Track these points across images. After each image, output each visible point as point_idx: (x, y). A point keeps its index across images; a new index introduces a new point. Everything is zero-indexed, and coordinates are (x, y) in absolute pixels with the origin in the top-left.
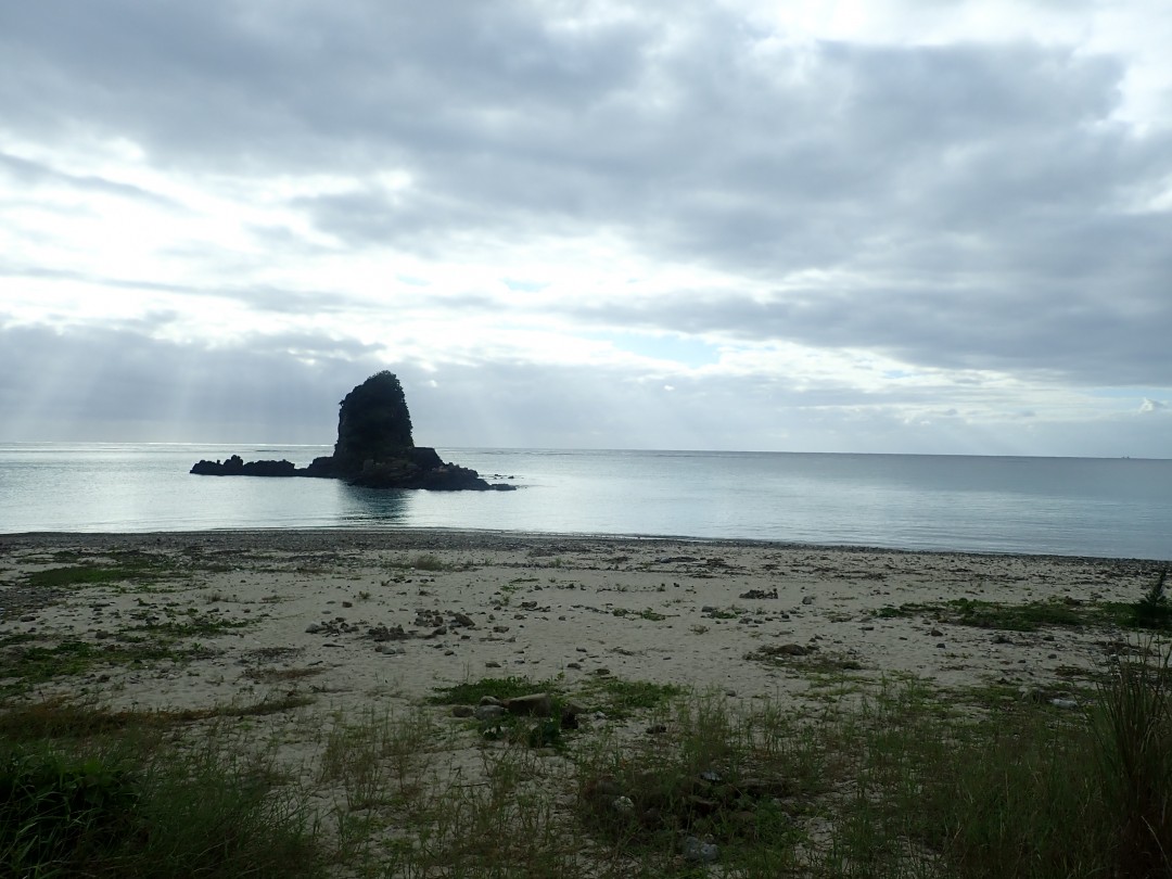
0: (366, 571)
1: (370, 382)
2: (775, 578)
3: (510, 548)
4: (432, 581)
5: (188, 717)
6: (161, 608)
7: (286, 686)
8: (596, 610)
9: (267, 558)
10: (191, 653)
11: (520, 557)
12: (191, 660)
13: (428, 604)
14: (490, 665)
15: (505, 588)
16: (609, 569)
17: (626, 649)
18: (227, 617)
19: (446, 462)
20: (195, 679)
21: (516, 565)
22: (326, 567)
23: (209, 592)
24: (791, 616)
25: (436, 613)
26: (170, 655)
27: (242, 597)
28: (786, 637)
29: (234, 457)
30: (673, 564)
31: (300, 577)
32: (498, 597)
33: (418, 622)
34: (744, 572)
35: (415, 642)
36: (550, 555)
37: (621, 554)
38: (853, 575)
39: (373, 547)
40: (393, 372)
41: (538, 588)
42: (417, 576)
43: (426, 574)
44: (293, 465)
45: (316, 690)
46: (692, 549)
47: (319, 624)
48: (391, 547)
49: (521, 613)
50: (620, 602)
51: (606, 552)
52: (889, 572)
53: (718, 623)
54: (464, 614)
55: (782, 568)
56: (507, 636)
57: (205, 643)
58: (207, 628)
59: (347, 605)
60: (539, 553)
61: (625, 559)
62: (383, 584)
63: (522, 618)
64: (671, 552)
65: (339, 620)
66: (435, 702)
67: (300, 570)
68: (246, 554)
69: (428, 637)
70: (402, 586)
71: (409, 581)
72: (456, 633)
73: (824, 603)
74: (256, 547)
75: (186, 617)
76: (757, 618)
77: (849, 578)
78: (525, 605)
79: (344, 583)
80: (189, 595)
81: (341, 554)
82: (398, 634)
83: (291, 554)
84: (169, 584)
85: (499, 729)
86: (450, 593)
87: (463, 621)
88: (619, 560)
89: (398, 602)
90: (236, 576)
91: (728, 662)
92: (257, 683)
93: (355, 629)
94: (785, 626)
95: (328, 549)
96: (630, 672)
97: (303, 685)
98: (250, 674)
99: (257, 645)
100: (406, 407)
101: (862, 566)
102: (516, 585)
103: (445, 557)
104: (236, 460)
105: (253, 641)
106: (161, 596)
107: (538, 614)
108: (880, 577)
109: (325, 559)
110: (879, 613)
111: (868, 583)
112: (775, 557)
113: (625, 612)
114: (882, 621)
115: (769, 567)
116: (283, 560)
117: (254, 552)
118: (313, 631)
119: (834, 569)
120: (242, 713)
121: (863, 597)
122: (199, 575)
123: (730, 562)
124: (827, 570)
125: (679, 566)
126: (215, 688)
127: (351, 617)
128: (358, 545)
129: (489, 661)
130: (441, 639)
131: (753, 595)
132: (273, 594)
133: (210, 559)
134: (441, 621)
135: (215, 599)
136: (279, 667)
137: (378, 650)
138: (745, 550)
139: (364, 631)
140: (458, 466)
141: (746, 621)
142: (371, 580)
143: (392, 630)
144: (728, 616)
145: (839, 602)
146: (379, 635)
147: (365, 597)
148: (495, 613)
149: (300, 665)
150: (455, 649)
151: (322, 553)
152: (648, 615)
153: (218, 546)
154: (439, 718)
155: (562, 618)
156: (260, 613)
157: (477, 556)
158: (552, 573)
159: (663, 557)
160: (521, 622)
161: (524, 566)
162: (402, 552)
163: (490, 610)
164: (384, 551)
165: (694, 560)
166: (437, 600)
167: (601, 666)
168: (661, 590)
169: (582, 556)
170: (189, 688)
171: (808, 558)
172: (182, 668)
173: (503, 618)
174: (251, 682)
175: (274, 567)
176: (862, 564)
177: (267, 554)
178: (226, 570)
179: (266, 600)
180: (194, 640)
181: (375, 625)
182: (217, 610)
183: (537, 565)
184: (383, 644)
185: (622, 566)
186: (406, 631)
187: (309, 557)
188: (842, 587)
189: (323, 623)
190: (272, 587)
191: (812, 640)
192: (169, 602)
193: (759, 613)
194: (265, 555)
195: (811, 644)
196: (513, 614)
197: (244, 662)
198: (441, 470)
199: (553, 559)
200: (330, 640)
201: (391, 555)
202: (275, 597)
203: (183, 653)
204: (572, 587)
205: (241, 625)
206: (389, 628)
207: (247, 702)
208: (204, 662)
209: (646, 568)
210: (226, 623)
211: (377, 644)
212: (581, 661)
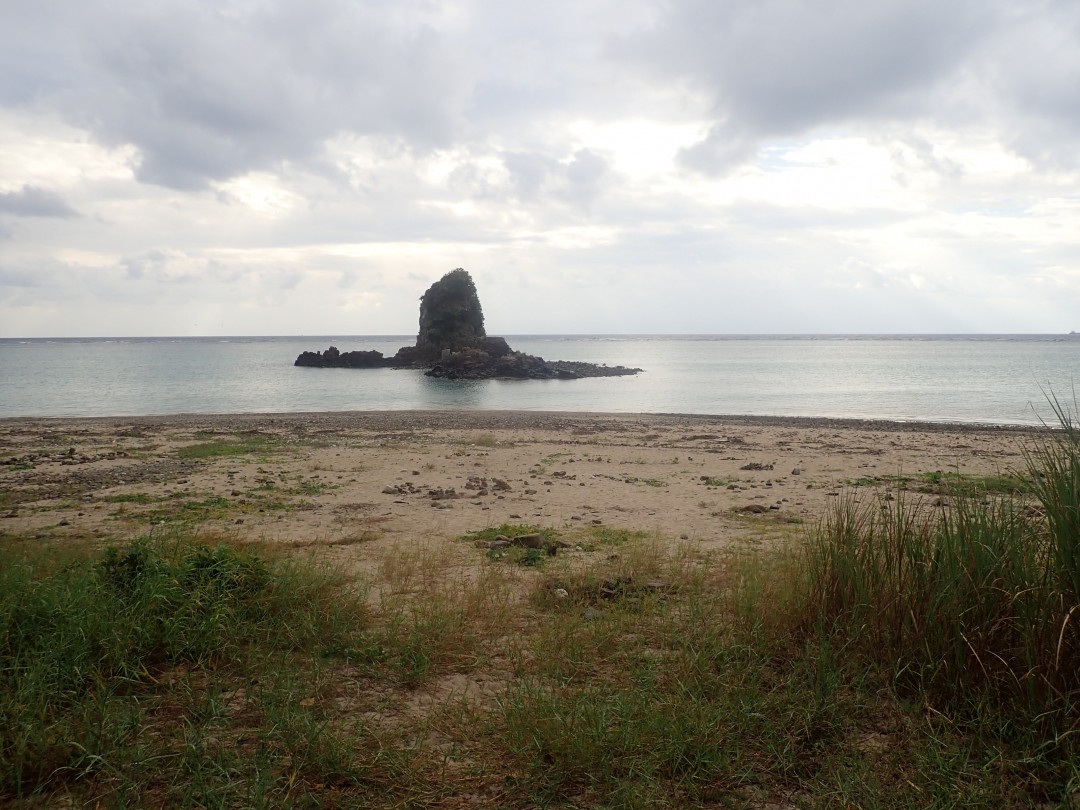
0: (435, 447)
3: (558, 428)
4: (487, 454)
6: (277, 474)
8: (612, 478)
9: (357, 436)
10: (299, 506)
11: (566, 435)
12: (299, 511)
13: (480, 473)
14: (512, 517)
15: (545, 461)
16: (638, 445)
18: (325, 481)
19: (514, 350)
20: (301, 523)
21: (560, 442)
22: (403, 443)
23: (312, 463)
25: (483, 480)
26: (284, 507)
27: (336, 467)
28: (758, 500)
29: (332, 348)
31: (383, 452)
32: (536, 468)
33: (468, 486)
35: (461, 501)
36: (590, 433)
37: (653, 433)
39: (444, 427)
40: (464, 270)
41: (571, 461)
42: (474, 451)
43: (483, 450)
44: (382, 354)
47: (392, 486)
48: (458, 427)
49: (551, 480)
50: (633, 471)
51: (641, 430)
52: (890, 448)
53: (709, 489)
54: (505, 480)
56: (534, 497)
57: (310, 500)
58: (307, 489)
59: (416, 473)
60: (582, 432)
61: (656, 437)
62: (447, 458)
63: (551, 484)
65: (408, 484)
67: (383, 446)
68: (341, 433)
69: (473, 497)
70: (463, 459)
71: (468, 455)
72: (495, 495)
73: (811, 473)
74: (349, 428)
75: (295, 482)
76: (744, 485)
78: (556, 474)
79: (416, 456)
80: (297, 465)
81: (417, 433)
82: (451, 494)
83: (378, 433)
84: (283, 457)
86: (500, 463)
87: (502, 486)
89: (456, 471)
90: (332, 451)
92: (344, 526)
93: (418, 491)
95: (407, 429)
96: (617, 523)
97: (375, 528)
98: (338, 520)
99: (346, 501)
102: (554, 459)
103: (501, 435)
104: (333, 351)
105: (342, 500)
106: (277, 465)
107: (565, 481)
108: (879, 453)
109: (403, 438)
113: (636, 480)
115: (782, 444)
116: (370, 438)
117: (347, 431)
118: (387, 492)
121: (851, 469)
122: (306, 450)
123: (747, 440)
125: (701, 443)
126: (315, 529)
127: (417, 482)
128: (431, 426)
129: (514, 514)
130: (482, 499)
131: (751, 467)
132: (360, 465)
133: (313, 437)
134: (486, 485)
135: (316, 469)
136: (360, 516)
137: (433, 506)
139: (425, 492)
141: (732, 488)
142: (438, 454)
143: (447, 492)
144: (721, 484)
145: (825, 474)
146: (435, 495)
147: (431, 468)
148: (530, 480)
149: (375, 515)
150: (491, 506)
151: (401, 432)
152: (652, 483)
153: (320, 427)
154: (465, 549)
155: (582, 485)
156: (349, 479)
157: (528, 434)
158: (587, 449)
159: (691, 434)
160: (549, 487)
161: (567, 443)
162: (468, 431)
163: (527, 478)
164: (452, 431)
166: (486, 470)
167: (597, 519)
168: (675, 463)
170: (297, 528)
172: (292, 516)
173: (535, 485)
175: (362, 443)
177: (358, 433)
178: (325, 446)
179: (354, 470)
180: (301, 497)
181: (434, 487)
182: (318, 477)
183: (577, 442)
184: (437, 501)
185: (650, 443)
186: (457, 492)
187: (390, 435)
189: (395, 486)
190: (360, 459)
194: (355, 434)
196: (544, 481)
197: (335, 512)
198: (509, 356)
199: (591, 437)
200: (399, 499)
201: (458, 434)
202: (362, 467)
203: (293, 506)
204: (599, 460)
205: (335, 487)
206: (444, 490)
208: (308, 512)
209: (668, 445)
210: (323, 486)
211: (433, 501)
212: (584, 514)
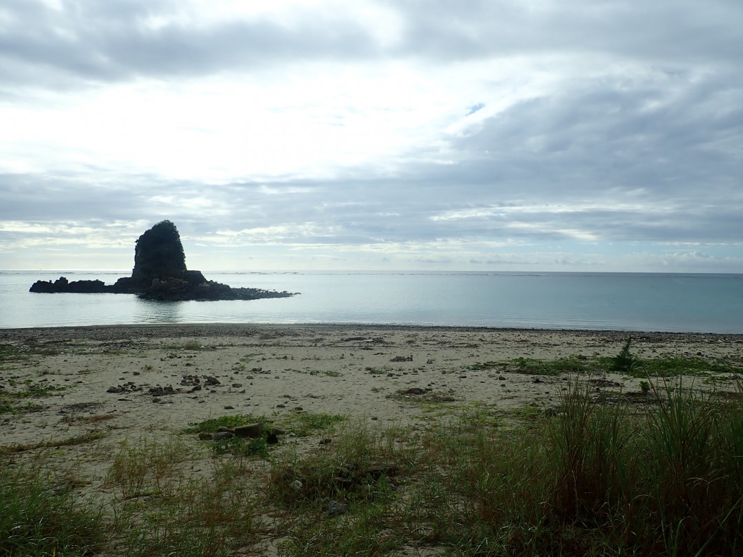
0: (151, 352)
1: (155, 227)
2: (413, 349)
3: (248, 335)
4: (195, 356)
5: (21, 449)
6: (7, 380)
7: (90, 427)
8: (300, 372)
9: (83, 345)
10: (26, 408)
11: (254, 340)
12: (26, 413)
13: (191, 371)
14: (226, 408)
15: (243, 360)
16: (311, 346)
17: (315, 395)
18: (52, 384)
19: (208, 280)
20: (28, 425)
21: (251, 345)
22: (123, 349)
23: (41, 369)
24: (419, 371)
25: (196, 377)
26: (10, 410)
27: (64, 371)
28: (414, 384)
29: (62, 278)
30: (351, 341)
31: (106, 357)
32: (237, 366)
33: (184, 383)
34: (395, 345)
35: (179, 395)
36: (274, 338)
37: (319, 337)
38: (460, 345)
39: (157, 336)
40: (171, 221)
41: (264, 359)
42: (185, 354)
43: (191, 353)
44: (104, 283)
45: (111, 428)
46: (364, 332)
47: (116, 386)
48: (169, 336)
49: (251, 375)
50: (314, 366)
51: (310, 335)
52: (482, 343)
53: (374, 377)
54: (214, 377)
55: (418, 343)
56: (241, 389)
57: (36, 402)
58: (37, 392)
59: (136, 374)
60: (267, 337)
61: (321, 339)
62: (162, 360)
63: (251, 378)
64: (351, 334)
65: (130, 383)
66: (188, 432)
67: (105, 352)
68: (69, 343)
69: (189, 392)
70: (175, 361)
71: (180, 357)
72: (207, 389)
73: (440, 362)
74: (75, 338)
75: (24, 385)
76: (398, 373)
77: (457, 347)
78: (254, 370)
79: (136, 360)
80: (26, 371)
81: (135, 341)
82: (169, 390)
83: (101, 342)
84: (13, 364)
85: (227, 446)
86: (205, 364)
87: (213, 382)
88: (318, 340)
89: (172, 370)
90: (61, 358)
91: (376, 400)
92: (70, 425)
93: (140, 389)
94: (414, 378)
95: (126, 338)
96: (315, 409)
97: (102, 426)
98: (65, 420)
99: (73, 401)
100: (181, 244)
101: (465, 340)
102: (250, 358)
103: (204, 341)
104: (63, 280)
105: (70, 400)
106: (6, 372)
107: (263, 376)
108: (475, 346)
109: (122, 345)
110: (471, 367)
111: (468, 350)
112: (414, 336)
113: (318, 372)
114: (472, 373)
115: (410, 342)
116: (96, 346)
117: (74, 341)
118: (111, 391)
119: (450, 342)
120: (58, 445)
121: (463, 358)
122: (36, 357)
123: (386, 340)
124: (445, 343)
125: (355, 343)
126: (41, 430)
127: (138, 381)
128: (147, 335)
129: (227, 405)
130: (197, 393)
131: (399, 359)
132: (86, 368)
133: (43, 346)
134: (198, 381)
135: (45, 373)
136: (86, 415)
137: (155, 401)
138: (396, 332)
139: (146, 390)
140: (216, 283)
141: (391, 375)
142: (154, 357)
143: (165, 388)
144: (381, 373)
145: (448, 362)
146: (157, 392)
147: (149, 368)
148: (234, 376)
149: (101, 413)
150: (206, 400)
151: (121, 341)
152: (330, 374)
153: (49, 338)
154: (190, 442)
155: (277, 378)
156: (76, 381)
157: (226, 340)
158: (274, 350)
159: (346, 337)
160: (251, 381)
161: (256, 345)
162: (177, 339)
163: (232, 374)
164: (164, 339)
165: (365, 339)
166: (197, 369)
167: (298, 406)
168: (342, 358)
169: (294, 338)
170: (23, 431)
171: (434, 336)
172: (19, 418)
173: (239, 379)
174: (66, 425)
175: (87, 351)
176: (466, 339)
177: (84, 343)
178: (53, 353)
179: (81, 372)
180: (29, 400)
181: (154, 386)
182: (46, 380)
183: (265, 345)
184: (158, 397)
185: (319, 344)
186: (174, 388)
187: (112, 343)
188: (451, 353)
189: (119, 386)
190: (85, 364)
191: (429, 385)
192: (12, 376)
193: (400, 370)
194: (82, 343)
195: (428, 387)
196: (246, 376)
197: (62, 412)
198: (205, 284)
199: (275, 341)
200: (123, 397)
201: (169, 341)
202: (87, 371)
203: (20, 409)
204: (285, 358)
205: (63, 389)
206: (163, 387)
207: (62, 437)
208: (36, 414)
209: (333, 345)
210: (52, 388)
211: (154, 398)
212: (286, 403)
